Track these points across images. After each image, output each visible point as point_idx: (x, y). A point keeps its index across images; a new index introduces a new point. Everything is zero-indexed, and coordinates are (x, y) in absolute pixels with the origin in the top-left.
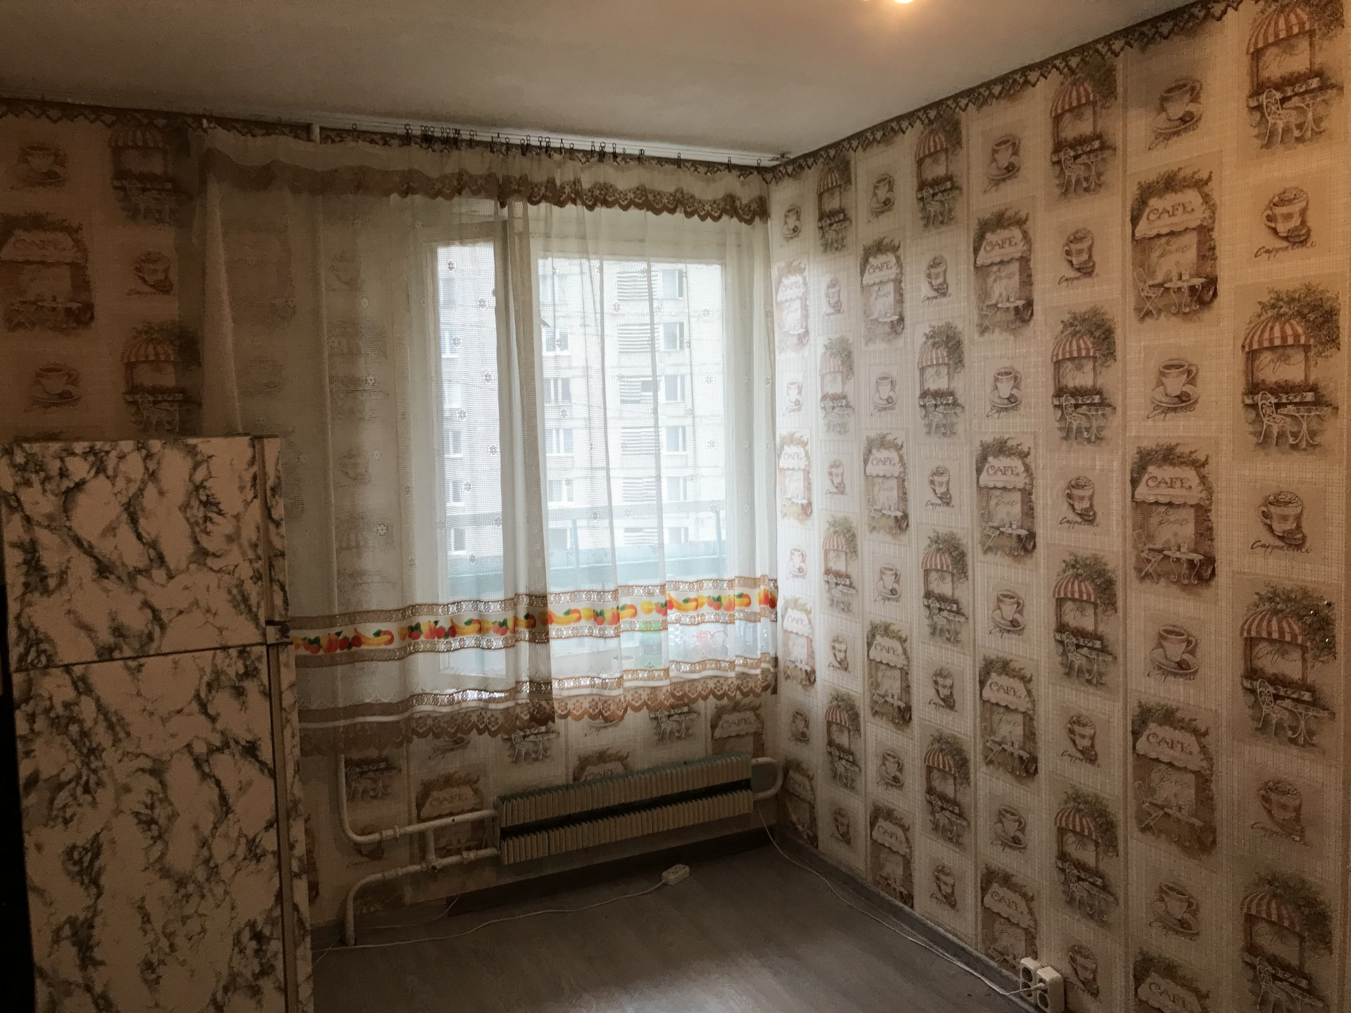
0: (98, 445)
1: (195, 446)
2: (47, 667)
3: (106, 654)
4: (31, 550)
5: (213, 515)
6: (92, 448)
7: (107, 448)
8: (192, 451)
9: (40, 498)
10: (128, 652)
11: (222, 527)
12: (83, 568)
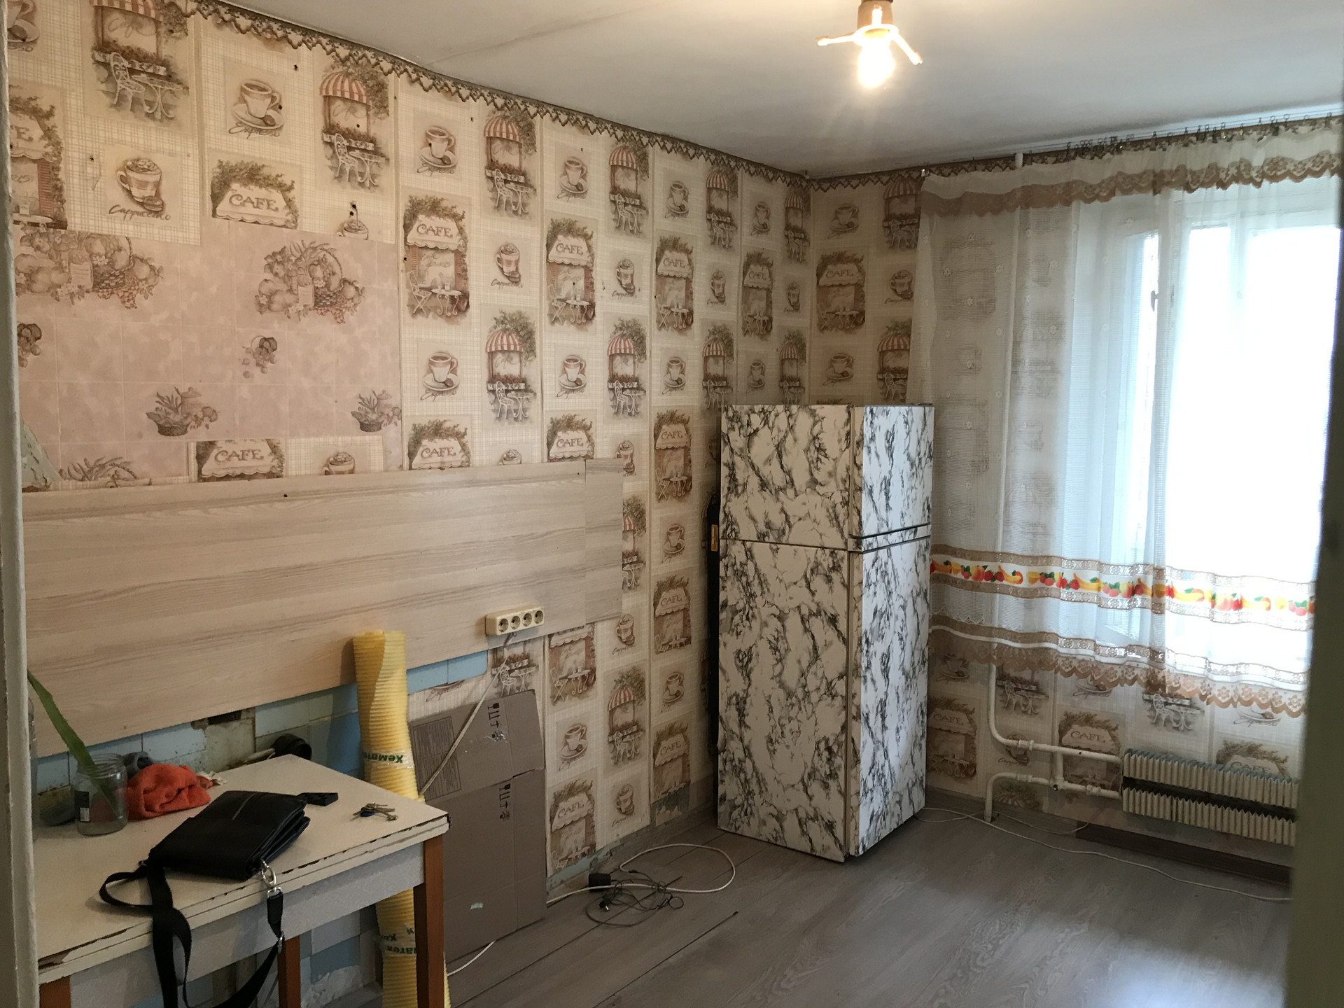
0: (766, 407)
1: (815, 411)
2: (735, 539)
3: (762, 538)
4: (732, 467)
5: (822, 458)
6: (763, 409)
7: (770, 409)
8: (813, 413)
9: (738, 438)
10: (772, 540)
11: (827, 465)
12: (754, 482)
